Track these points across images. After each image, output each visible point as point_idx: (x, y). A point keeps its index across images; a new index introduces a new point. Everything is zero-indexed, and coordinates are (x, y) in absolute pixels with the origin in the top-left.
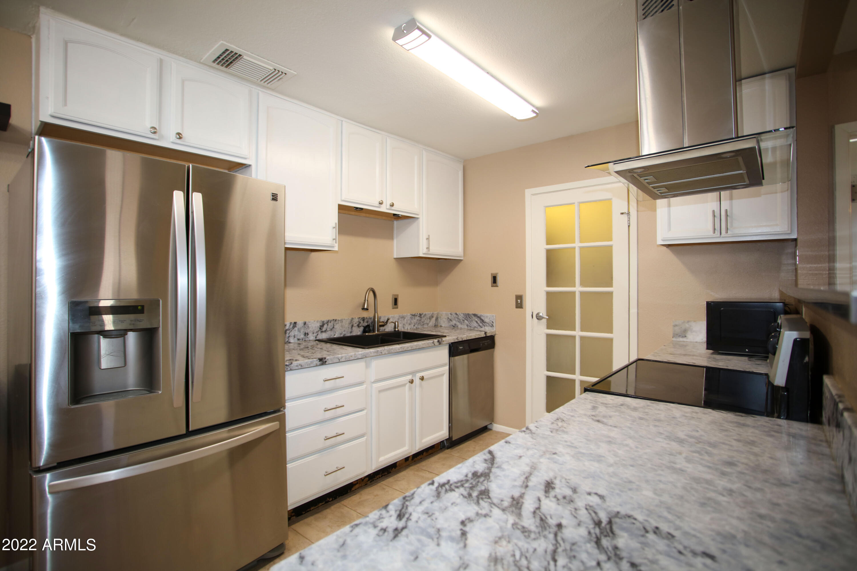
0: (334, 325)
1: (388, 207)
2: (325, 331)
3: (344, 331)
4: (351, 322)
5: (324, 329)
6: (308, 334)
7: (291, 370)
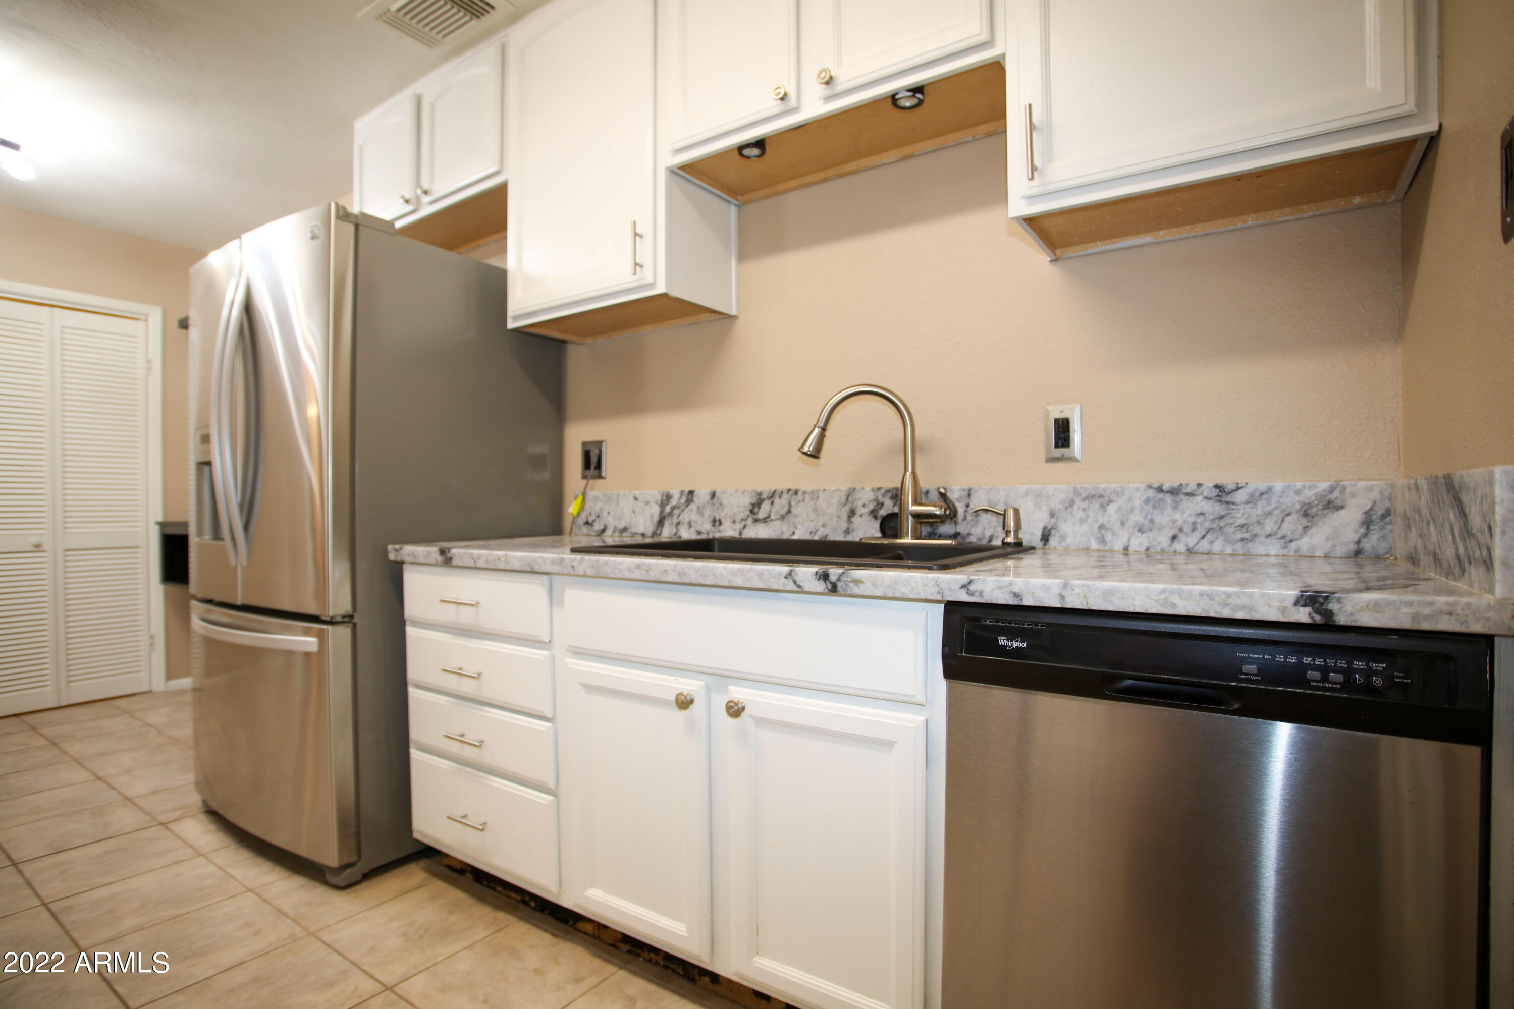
0: (790, 505)
3: (823, 526)
4: (847, 499)
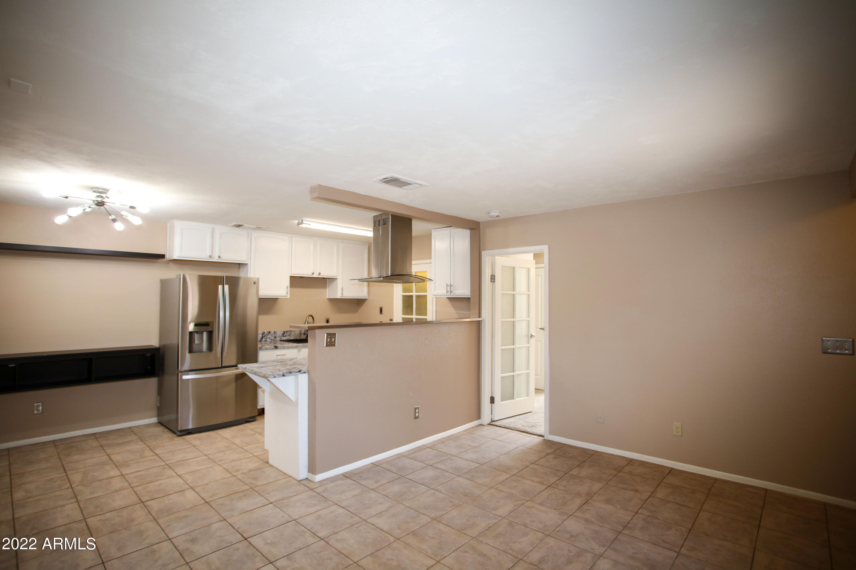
0: (290, 333)
1: (318, 274)
2: (286, 336)
5: (285, 335)
6: (276, 337)
7: (262, 350)
